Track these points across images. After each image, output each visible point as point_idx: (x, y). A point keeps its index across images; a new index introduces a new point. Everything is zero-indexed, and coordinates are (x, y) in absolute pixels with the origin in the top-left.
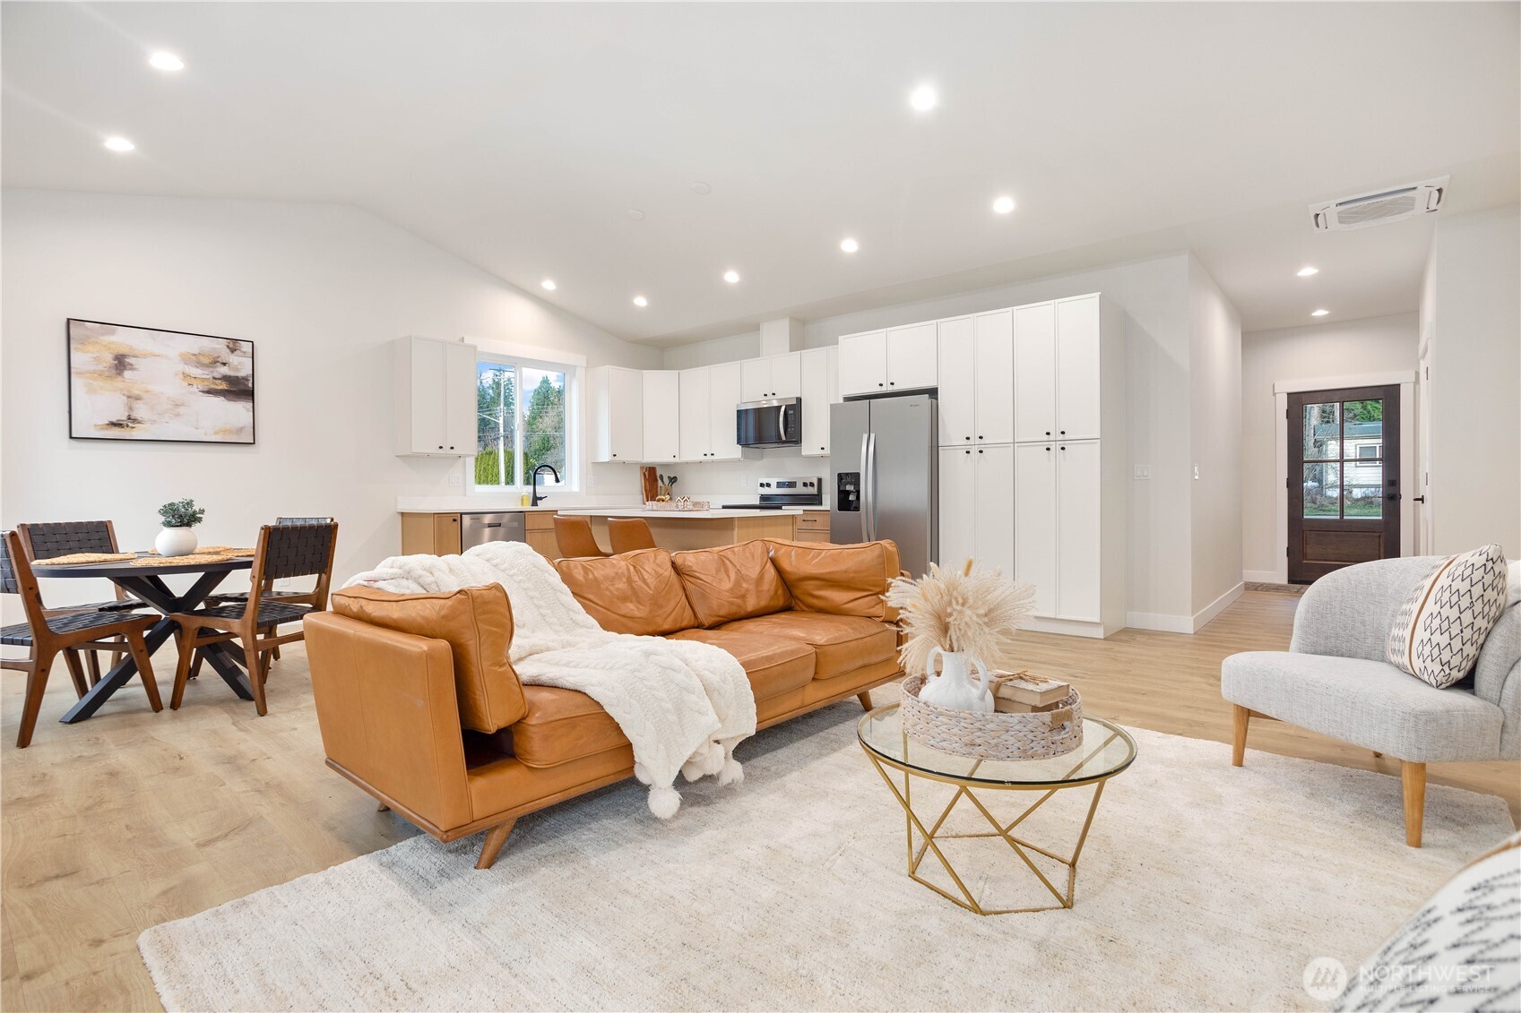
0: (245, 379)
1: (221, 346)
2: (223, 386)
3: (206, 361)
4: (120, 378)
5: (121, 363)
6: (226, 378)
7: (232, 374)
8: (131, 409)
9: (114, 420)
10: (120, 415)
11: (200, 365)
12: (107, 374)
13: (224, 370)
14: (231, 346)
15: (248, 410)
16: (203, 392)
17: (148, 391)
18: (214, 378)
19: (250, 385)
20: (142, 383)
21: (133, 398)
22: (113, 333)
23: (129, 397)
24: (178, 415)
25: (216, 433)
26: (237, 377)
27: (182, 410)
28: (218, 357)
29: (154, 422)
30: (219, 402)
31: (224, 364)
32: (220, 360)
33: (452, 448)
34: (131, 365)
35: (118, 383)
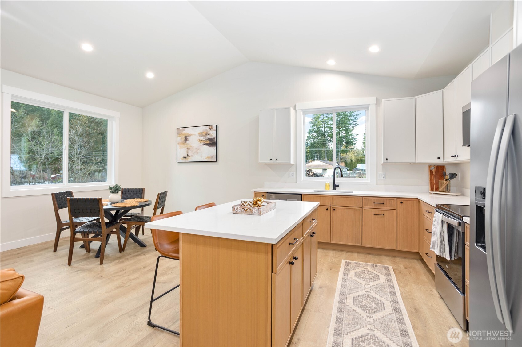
0: (214, 138)
1: (208, 128)
2: (208, 142)
3: (204, 134)
4: (186, 143)
5: (186, 139)
6: (209, 139)
7: (211, 137)
8: (188, 152)
9: (184, 156)
10: (185, 155)
11: (203, 136)
12: (183, 142)
13: (209, 137)
14: (210, 128)
15: (214, 149)
16: (203, 145)
17: (191, 146)
18: (206, 140)
19: (215, 140)
20: (190, 144)
21: (188, 149)
22: (184, 130)
23: (187, 149)
24: (197, 153)
25: (206, 158)
26: (212, 138)
27: (198, 151)
28: (207, 132)
29: (192, 156)
30: (207, 147)
31: (209, 134)
32: (208, 133)
33: (276, 160)
34: (188, 139)
35: (185, 145)
